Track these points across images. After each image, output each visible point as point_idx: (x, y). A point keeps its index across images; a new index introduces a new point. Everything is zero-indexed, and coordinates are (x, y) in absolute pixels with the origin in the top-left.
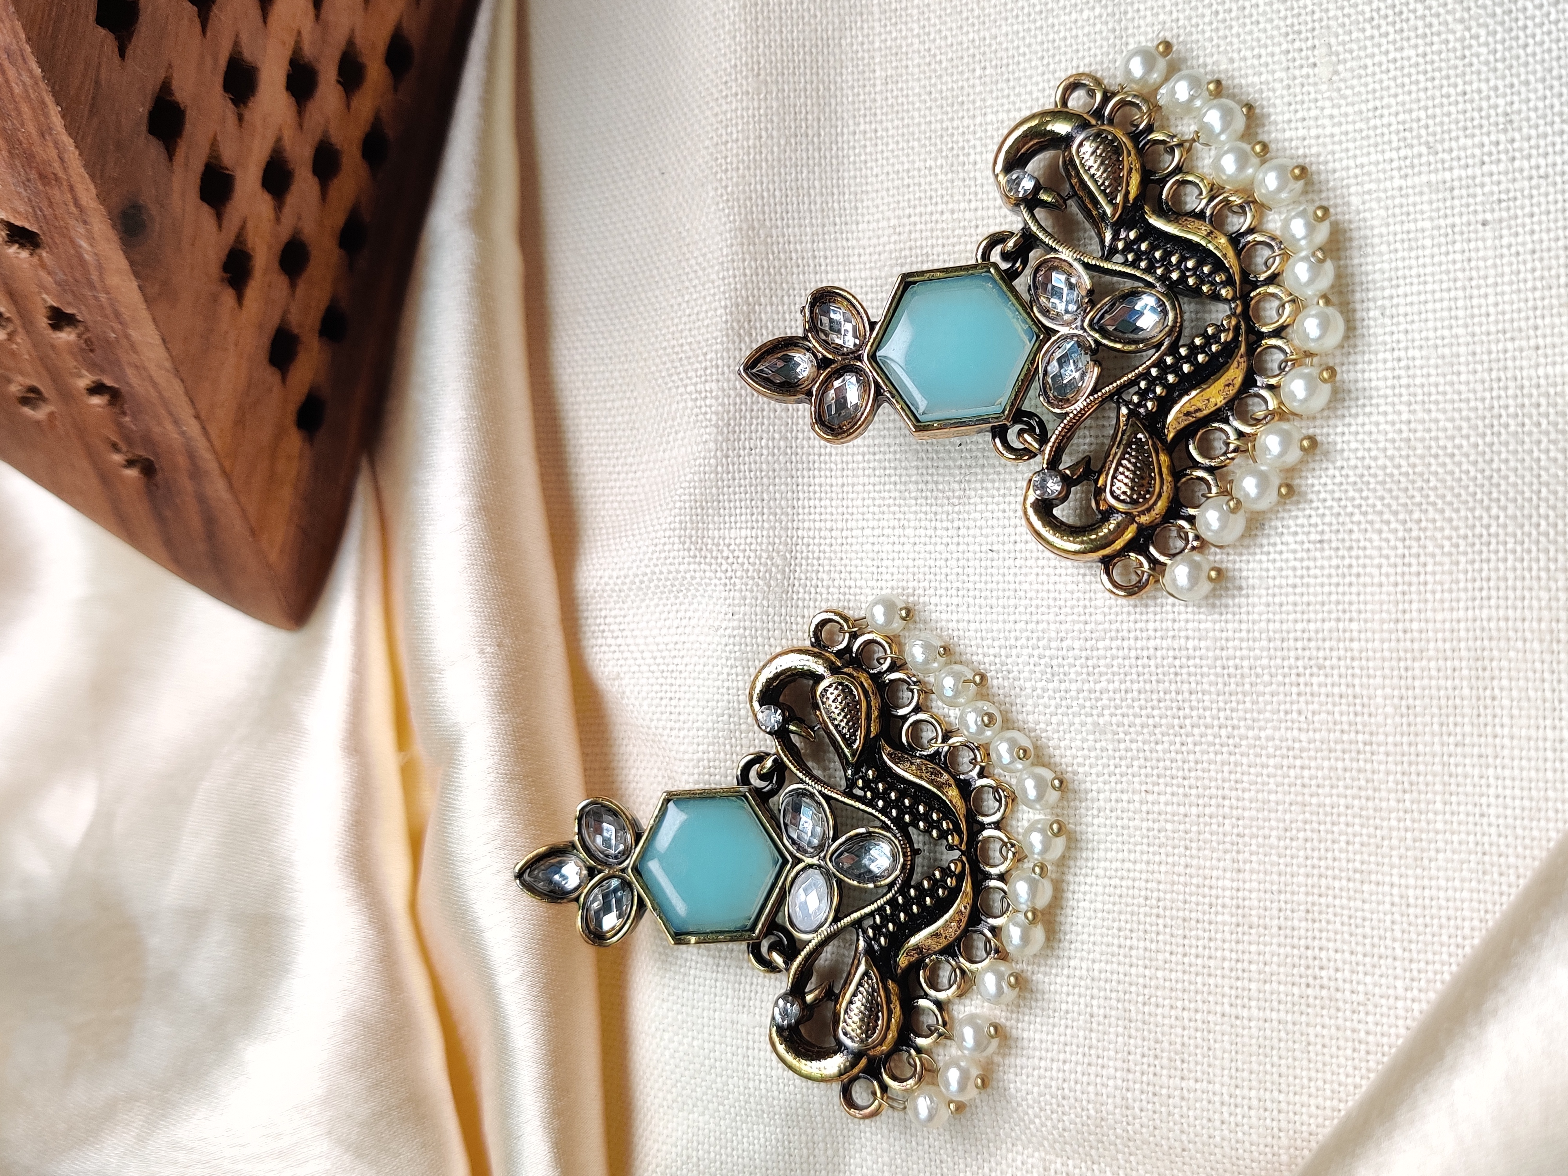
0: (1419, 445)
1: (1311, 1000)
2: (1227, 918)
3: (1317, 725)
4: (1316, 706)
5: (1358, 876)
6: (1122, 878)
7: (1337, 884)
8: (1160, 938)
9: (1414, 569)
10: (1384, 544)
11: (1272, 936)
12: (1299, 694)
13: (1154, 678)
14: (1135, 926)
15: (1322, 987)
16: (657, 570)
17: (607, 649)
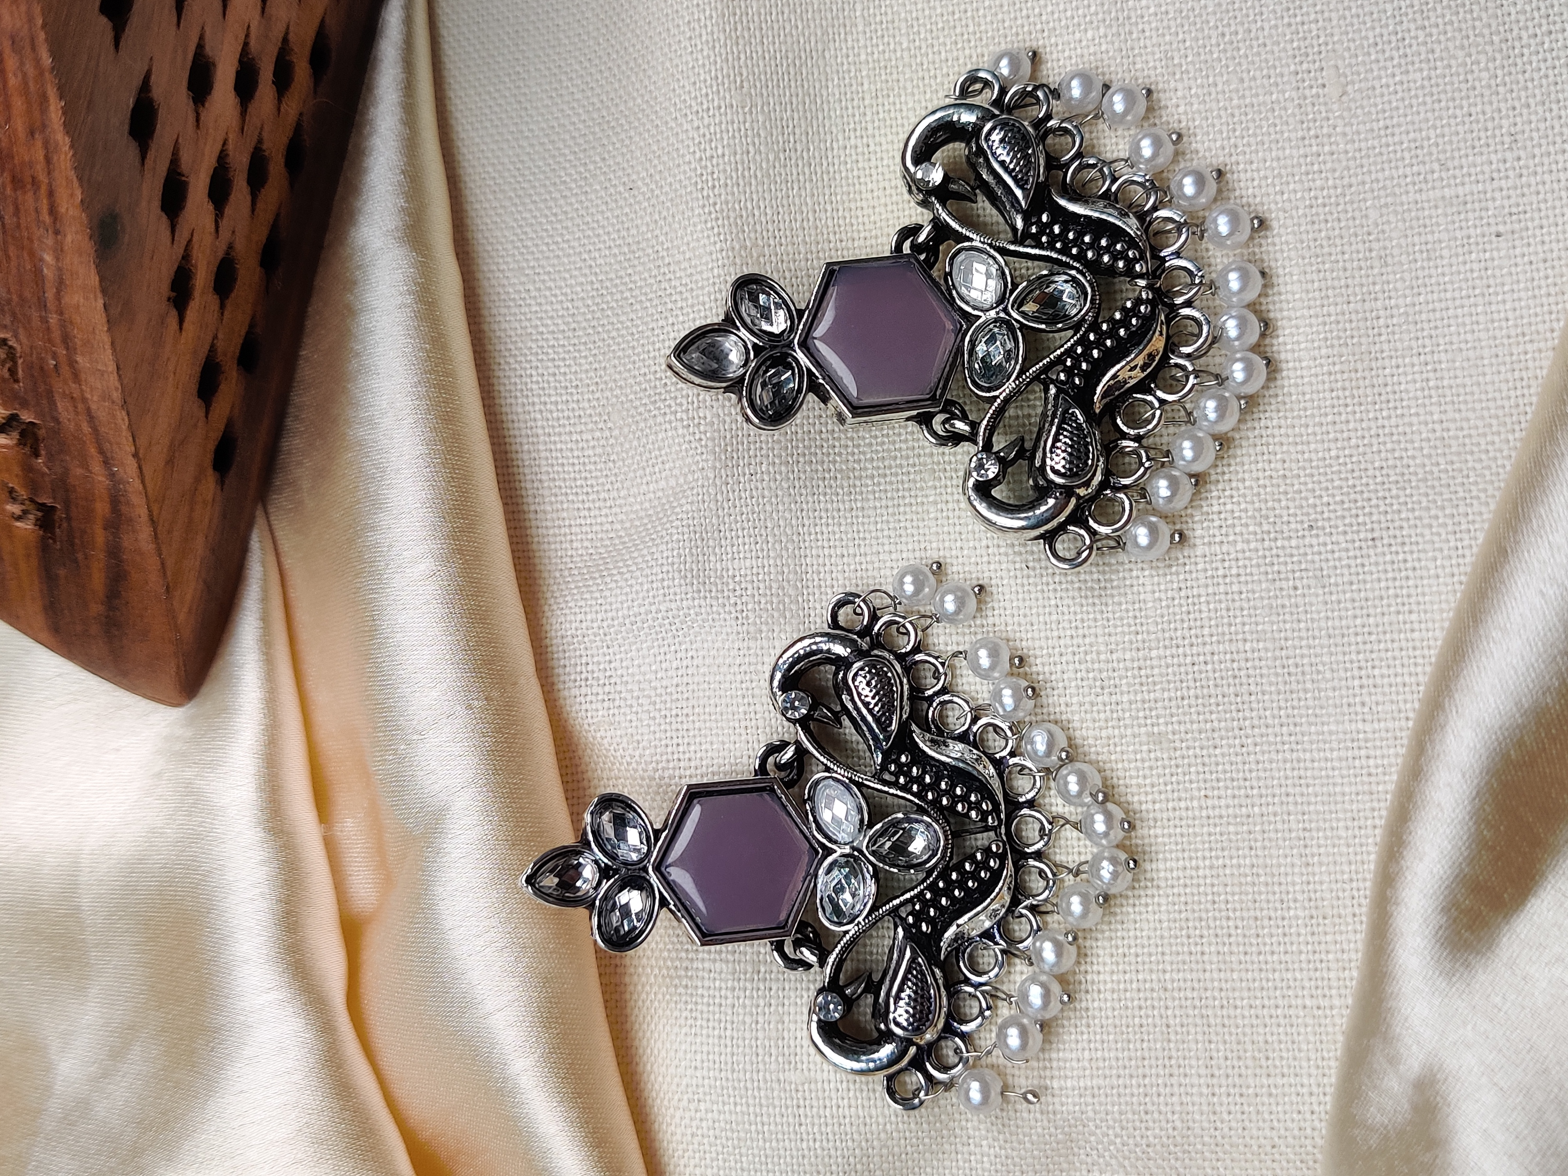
16: (653, 608)
17: (594, 698)
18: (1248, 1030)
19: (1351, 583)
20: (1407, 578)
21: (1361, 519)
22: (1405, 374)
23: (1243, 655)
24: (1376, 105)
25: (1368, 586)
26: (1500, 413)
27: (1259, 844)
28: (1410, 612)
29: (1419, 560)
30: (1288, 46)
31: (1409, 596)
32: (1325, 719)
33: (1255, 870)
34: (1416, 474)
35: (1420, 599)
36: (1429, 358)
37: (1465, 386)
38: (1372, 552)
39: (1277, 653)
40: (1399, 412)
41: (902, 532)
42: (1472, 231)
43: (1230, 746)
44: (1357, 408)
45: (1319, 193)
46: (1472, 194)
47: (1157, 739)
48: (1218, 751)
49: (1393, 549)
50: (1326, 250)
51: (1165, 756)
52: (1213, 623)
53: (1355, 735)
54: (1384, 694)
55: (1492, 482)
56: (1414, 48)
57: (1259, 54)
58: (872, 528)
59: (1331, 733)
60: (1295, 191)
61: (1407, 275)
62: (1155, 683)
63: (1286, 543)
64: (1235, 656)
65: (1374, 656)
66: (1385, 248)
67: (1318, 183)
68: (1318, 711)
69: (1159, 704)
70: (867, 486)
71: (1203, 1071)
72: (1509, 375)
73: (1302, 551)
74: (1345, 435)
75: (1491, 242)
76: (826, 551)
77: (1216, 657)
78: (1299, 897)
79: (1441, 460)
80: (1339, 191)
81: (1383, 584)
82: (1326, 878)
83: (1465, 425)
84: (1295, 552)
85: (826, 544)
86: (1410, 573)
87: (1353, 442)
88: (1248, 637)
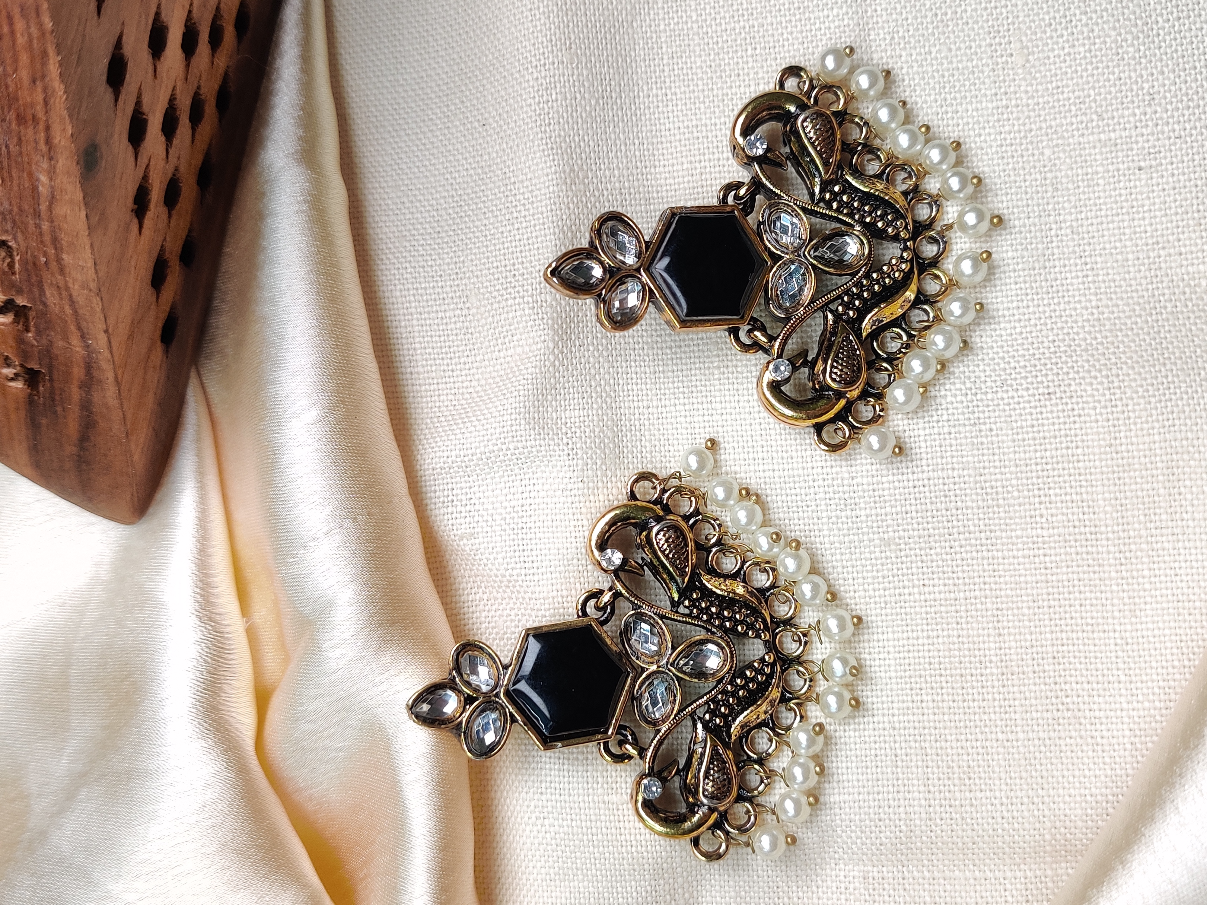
0: (1107, 322)
1: (1061, 721)
2: (995, 670)
3: (1055, 524)
4: (1054, 511)
5: (1089, 628)
6: (909, 651)
7: (1074, 635)
8: (944, 691)
9: (1119, 409)
10: (1096, 393)
11: (1029, 679)
12: (1040, 503)
13: (928, 501)
14: (924, 685)
15: (1068, 710)
16: (504, 447)
17: (458, 516)
18: (955, 758)
19: (1033, 426)
20: (1075, 422)
21: (1039, 379)
22: (1071, 272)
23: (952, 480)
24: (1050, 70)
25: (1046, 428)
26: (1141, 301)
27: (963, 620)
28: (1077, 447)
29: (1083, 409)
30: (985, 25)
31: (1076, 435)
32: (1013, 527)
33: (960, 639)
34: (1080, 346)
35: (1084, 437)
36: (1088, 260)
37: (1114, 281)
38: (1048, 403)
39: (978, 478)
40: (1066, 299)
41: (694, 389)
42: (1121, 166)
43: (941, 548)
44: (1035, 297)
45: (1008, 136)
46: (1121, 138)
47: (888, 543)
48: (932, 552)
49: (1064, 401)
50: (1012, 178)
51: (893, 555)
52: (929, 456)
53: (1035, 539)
54: (1057, 508)
55: (1136, 352)
56: (1079, 28)
57: (963, 30)
58: (671, 385)
59: (1017, 537)
60: (990, 134)
61: (1072, 198)
62: (885, 502)
63: (984, 397)
64: (946, 480)
65: (1050, 480)
66: (1056, 178)
67: (1007, 128)
68: (1008, 521)
69: (889, 517)
70: (667, 354)
71: (922, 788)
72: (1147, 273)
73: (995, 402)
74: (1027, 317)
75: (1134, 174)
76: (636, 404)
77: (931, 482)
78: (994, 659)
79: (1098, 336)
80: (1022, 134)
81: (1056, 427)
82: (1013, 644)
83: (1115, 309)
84: (990, 403)
85: (635, 398)
86: (1077, 419)
87: (1033, 322)
88: (956, 466)
